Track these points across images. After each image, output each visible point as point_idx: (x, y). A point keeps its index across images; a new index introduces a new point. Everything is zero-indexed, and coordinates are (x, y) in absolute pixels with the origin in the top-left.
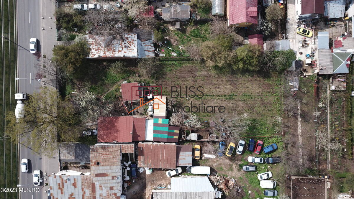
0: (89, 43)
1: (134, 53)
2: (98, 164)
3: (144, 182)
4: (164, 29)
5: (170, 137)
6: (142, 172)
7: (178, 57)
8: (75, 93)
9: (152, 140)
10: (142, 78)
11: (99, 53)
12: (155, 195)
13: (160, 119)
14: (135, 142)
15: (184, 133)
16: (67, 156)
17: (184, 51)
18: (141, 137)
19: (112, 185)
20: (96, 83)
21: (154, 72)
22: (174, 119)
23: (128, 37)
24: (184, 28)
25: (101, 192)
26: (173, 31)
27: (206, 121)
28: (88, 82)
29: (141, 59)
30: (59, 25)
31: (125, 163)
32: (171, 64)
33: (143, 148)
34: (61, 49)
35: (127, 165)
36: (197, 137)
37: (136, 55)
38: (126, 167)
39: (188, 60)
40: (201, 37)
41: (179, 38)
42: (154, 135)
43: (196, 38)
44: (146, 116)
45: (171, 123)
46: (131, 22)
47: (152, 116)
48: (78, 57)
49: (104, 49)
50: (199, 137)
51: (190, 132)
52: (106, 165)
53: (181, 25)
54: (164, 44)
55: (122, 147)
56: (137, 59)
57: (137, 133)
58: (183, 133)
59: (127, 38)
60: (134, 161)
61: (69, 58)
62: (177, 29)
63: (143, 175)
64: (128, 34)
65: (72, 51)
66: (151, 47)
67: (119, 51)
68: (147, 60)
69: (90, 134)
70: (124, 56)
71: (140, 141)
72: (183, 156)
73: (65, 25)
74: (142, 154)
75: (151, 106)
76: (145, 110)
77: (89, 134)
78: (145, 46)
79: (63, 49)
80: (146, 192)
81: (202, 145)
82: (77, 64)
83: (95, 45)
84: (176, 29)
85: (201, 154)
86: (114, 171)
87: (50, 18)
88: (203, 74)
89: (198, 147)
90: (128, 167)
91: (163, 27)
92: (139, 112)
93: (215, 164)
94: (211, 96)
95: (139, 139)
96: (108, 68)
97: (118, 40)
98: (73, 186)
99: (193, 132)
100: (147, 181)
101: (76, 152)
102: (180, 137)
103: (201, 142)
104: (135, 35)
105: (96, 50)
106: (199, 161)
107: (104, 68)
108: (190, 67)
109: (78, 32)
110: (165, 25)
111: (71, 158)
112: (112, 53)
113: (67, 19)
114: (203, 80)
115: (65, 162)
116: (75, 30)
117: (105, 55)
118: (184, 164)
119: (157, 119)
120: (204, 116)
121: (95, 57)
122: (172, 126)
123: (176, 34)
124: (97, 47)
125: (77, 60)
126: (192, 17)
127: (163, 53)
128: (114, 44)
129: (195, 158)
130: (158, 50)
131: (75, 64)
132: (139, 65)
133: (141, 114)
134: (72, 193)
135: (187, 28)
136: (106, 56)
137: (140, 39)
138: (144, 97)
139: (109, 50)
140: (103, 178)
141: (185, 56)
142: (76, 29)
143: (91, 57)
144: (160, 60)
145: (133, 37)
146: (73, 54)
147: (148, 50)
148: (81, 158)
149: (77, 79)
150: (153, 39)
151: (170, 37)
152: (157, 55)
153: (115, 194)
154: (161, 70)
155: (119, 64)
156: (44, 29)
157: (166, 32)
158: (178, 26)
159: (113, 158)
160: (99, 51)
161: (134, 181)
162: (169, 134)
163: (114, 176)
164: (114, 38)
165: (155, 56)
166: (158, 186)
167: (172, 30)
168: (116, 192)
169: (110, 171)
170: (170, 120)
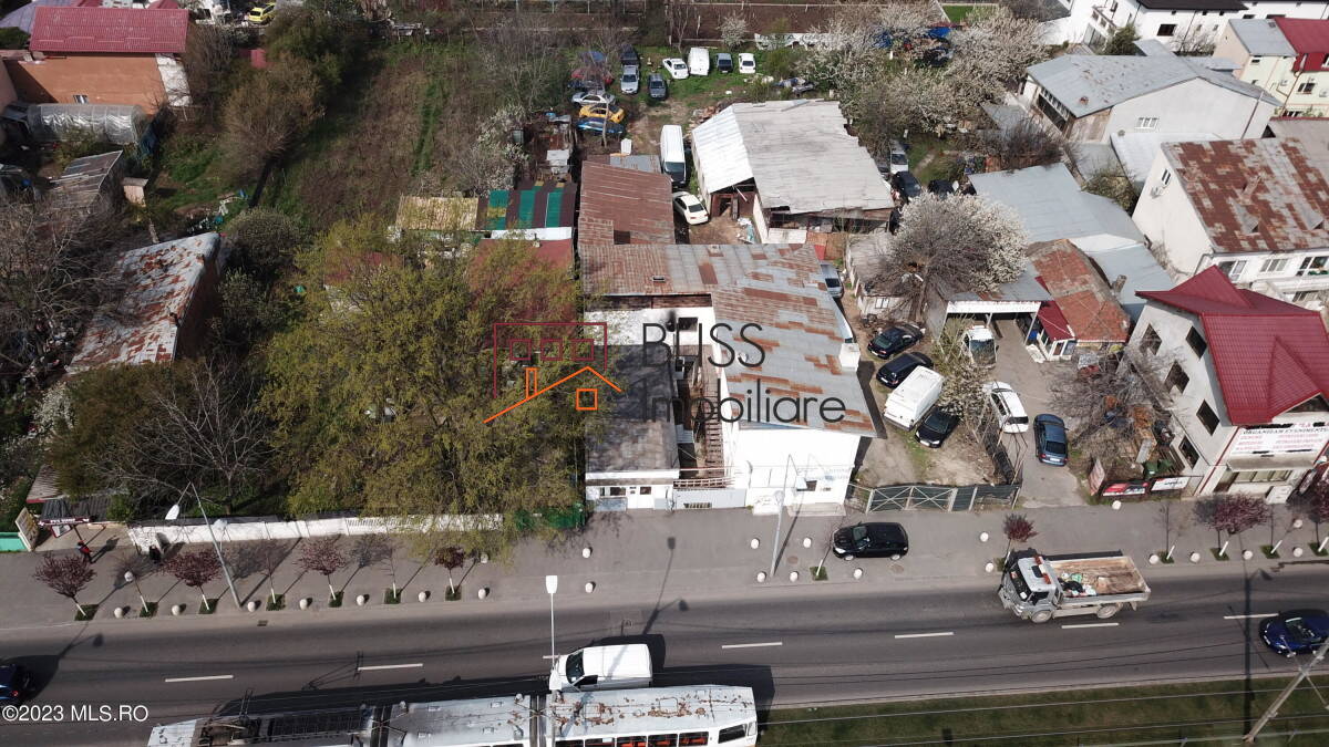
13: (491, 213)
42: (551, 226)
59: (128, 275)
119: (489, 222)
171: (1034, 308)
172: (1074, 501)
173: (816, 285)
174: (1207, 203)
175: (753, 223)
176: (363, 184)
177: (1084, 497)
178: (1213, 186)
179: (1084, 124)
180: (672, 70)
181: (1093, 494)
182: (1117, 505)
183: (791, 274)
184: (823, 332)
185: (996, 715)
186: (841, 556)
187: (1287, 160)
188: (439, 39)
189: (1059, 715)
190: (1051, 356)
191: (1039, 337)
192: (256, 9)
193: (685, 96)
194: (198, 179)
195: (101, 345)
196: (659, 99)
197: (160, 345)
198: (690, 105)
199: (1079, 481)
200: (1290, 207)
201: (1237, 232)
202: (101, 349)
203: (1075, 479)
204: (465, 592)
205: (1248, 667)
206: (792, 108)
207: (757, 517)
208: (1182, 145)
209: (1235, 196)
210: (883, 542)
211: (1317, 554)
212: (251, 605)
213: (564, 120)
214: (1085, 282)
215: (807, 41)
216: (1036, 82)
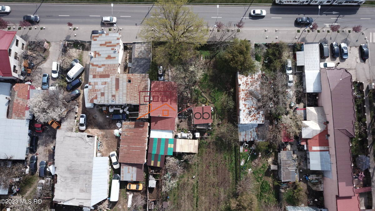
0: (253, 75)
1: (244, 120)
2: (130, 81)
3: (106, 127)
4: (269, 152)
5: (153, 157)
6: (117, 125)
7: (240, 167)
8: (202, 59)
9: (151, 137)
10: (216, 127)
11: (243, 85)
12: (91, 139)
13: (172, 146)
14: (150, 120)
15: (156, 172)
16: (138, 50)
17: (246, 173)
18: (155, 125)
19: (106, 95)
20: (211, 80)
21: (223, 141)
22: (172, 161)
23: (260, 114)
24: (271, 174)
25: (100, 83)
26: (267, 162)
27: (168, 197)
28: (213, 73)
29: (238, 127)
30: (270, 45)
31: (128, 108)
32: (231, 159)
33: (143, 127)
34: (247, 48)
35: (125, 110)
36: (152, 187)
37: (242, 122)
38: (123, 109)
39: (237, 179)
40: (262, 193)
41: (260, 169)
42: (156, 139)
43: (261, 188)
44: (176, 130)
45: (168, 158)
46: (276, 117)
47: (176, 137)
48: (239, 63)
49: (247, 90)
50: (151, 189)
51: (157, 179)
52: (127, 89)
53: (273, 171)
54: (253, 152)
55: (145, 106)
56: (237, 123)
57: (159, 121)
58: (157, 170)
59: (258, 113)
60: (129, 118)
61: (238, 55)
62: (270, 167)
63: (113, 126)
64: (263, 115)
65: (245, 59)
66: (250, 138)
67: (245, 105)
68: (237, 134)
69: (160, 74)
70: (241, 110)
71: (150, 125)
72: (132, 170)
73: (271, 51)
74: (137, 126)
75: (187, 137)
76: (183, 129)
77: (159, 72)
78: (251, 132)
79: (246, 50)
80: (95, 130)
81: (143, 193)
82: (231, 62)
83: (252, 80)
84: (270, 165)
85: (133, 191)
86: (120, 97)
87: (277, 37)
88: (221, 195)
89: (141, 188)
90: (123, 111)
91: (271, 151)
92: (181, 123)
93: (120, 207)
94: (197, 204)
95: (153, 124)
96: (226, 93)
97: (257, 104)
98: (108, 56)
99: (158, 182)
100: (107, 130)
101: (142, 59)
102: (152, 168)
103: (146, 191)
104: (263, 122)
105: (246, 81)
106: (124, 188)
107: (227, 89)
108: (229, 179)
109: (263, 64)
110: (273, 154)
111: (136, 54)
112: (243, 98)
113: (277, 53)
114: (214, 194)
115: (131, 48)
116: (266, 60)
117: (241, 90)
118: (123, 171)
119: (173, 142)
120: (174, 196)
121: (239, 80)
122: (164, 159)
123: (264, 165)
124: (249, 82)
125: (237, 63)
126: (284, 184)
127: (243, 151)
128: (252, 100)
129: (128, 184)
130: (247, 146)
131: (232, 60)
132: (231, 125)
133: (178, 126)
134: (100, 55)
135: (271, 178)
136: (240, 92)
137: (258, 126)
138: (196, 129)
139: (246, 95)
140: (114, 86)
141: (241, 175)
142: (266, 62)
143: (239, 76)
144: (236, 147)
145: (261, 120)
146: (242, 59)
147: (247, 135)
148: (136, 64)
149: (216, 62)
150: (258, 141)
151: (260, 158)
152: (242, 144)
153: (96, 98)
154: (225, 148)
155: (231, 104)
156: (265, 31)
157: (266, 154)
158: (273, 167)
159: (135, 97)
160: (245, 85)
161: (107, 117)
162: (157, 155)
163: (116, 97)
164: (259, 101)
165: (241, 142)
166: (100, 142)
167: (269, 161)
168: (98, 99)
169: (121, 93)
170: (171, 156)
172: (53, 44)
214: (17, 100)
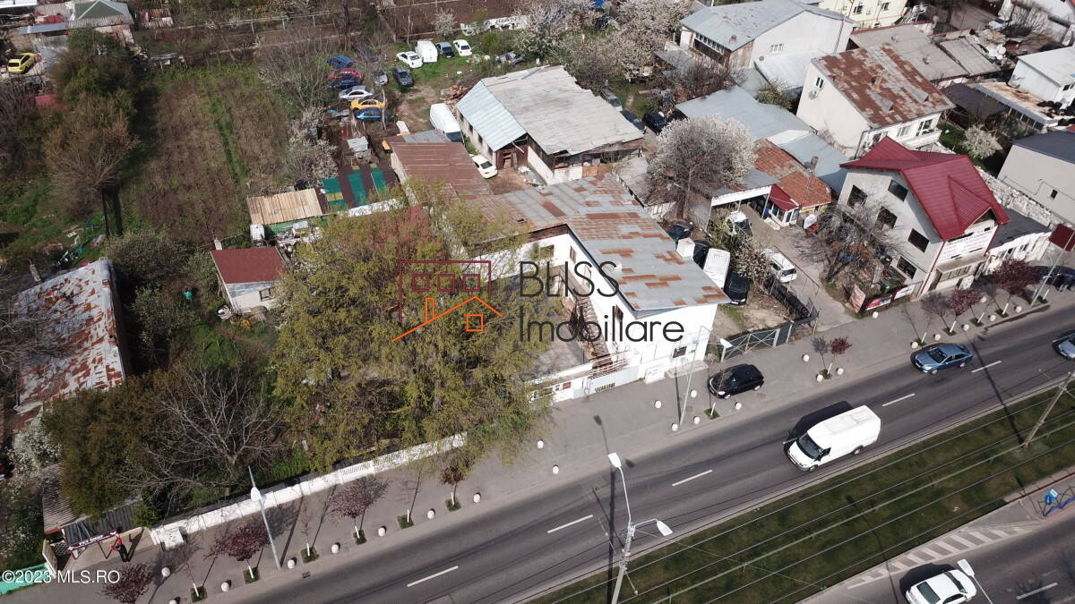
13: (330, 198)
171: (766, 191)
173: (630, 203)
174: (855, 96)
175: (532, 169)
176: (195, 196)
177: (852, 315)
178: (854, 84)
179: (736, 56)
180: (409, 61)
181: (857, 311)
182: (876, 315)
183: (609, 198)
184: (655, 236)
185: (873, 477)
186: (722, 397)
187: (888, 58)
188: (198, 62)
189: (911, 465)
190: (784, 224)
191: (770, 212)
192: (12, 61)
193: (427, 81)
194: (34, 220)
195: (42, 380)
196: (408, 86)
197: (107, 367)
198: (435, 87)
199: (844, 305)
200: (903, 89)
201: (881, 112)
202: (45, 383)
203: (840, 305)
204: (462, 502)
205: (1001, 401)
206: (529, 75)
207: (649, 385)
208: (824, 58)
209: (869, 88)
210: (745, 380)
211: (1003, 316)
212: (291, 564)
213: (345, 114)
214: (792, 166)
215: (501, 24)
216: (690, 30)
